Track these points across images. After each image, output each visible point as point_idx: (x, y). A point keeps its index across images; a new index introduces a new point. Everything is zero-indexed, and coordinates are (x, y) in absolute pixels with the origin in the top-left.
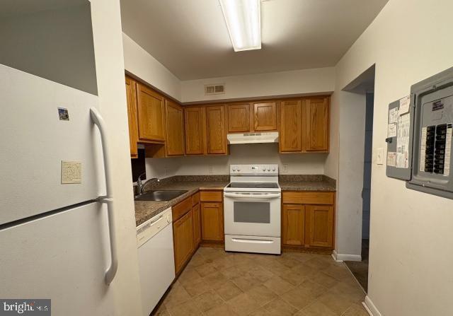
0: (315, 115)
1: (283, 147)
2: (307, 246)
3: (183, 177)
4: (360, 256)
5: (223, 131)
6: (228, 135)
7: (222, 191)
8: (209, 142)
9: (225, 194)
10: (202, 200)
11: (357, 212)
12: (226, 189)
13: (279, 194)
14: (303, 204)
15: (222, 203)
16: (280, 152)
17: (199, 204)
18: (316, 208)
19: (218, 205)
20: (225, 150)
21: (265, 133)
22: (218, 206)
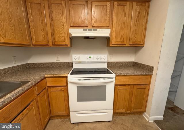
0: (138, 16)
1: (113, 41)
2: (128, 112)
3: (34, 64)
4: (162, 117)
5: (65, 26)
6: (70, 29)
7: (67, 77)
8: (53, 35)
9: (69, 80)
10: (48, 85)
11: (166, 89)
12: (69, 76)
13: (114, 79)
14: (128, 85)
15: (66, 87)
16: (111, 45)
17: (46, 89)
18: (138, 87)
19: (63, 88)
20: (67, 42)
21: (100, 29)
22: (63, 90)
